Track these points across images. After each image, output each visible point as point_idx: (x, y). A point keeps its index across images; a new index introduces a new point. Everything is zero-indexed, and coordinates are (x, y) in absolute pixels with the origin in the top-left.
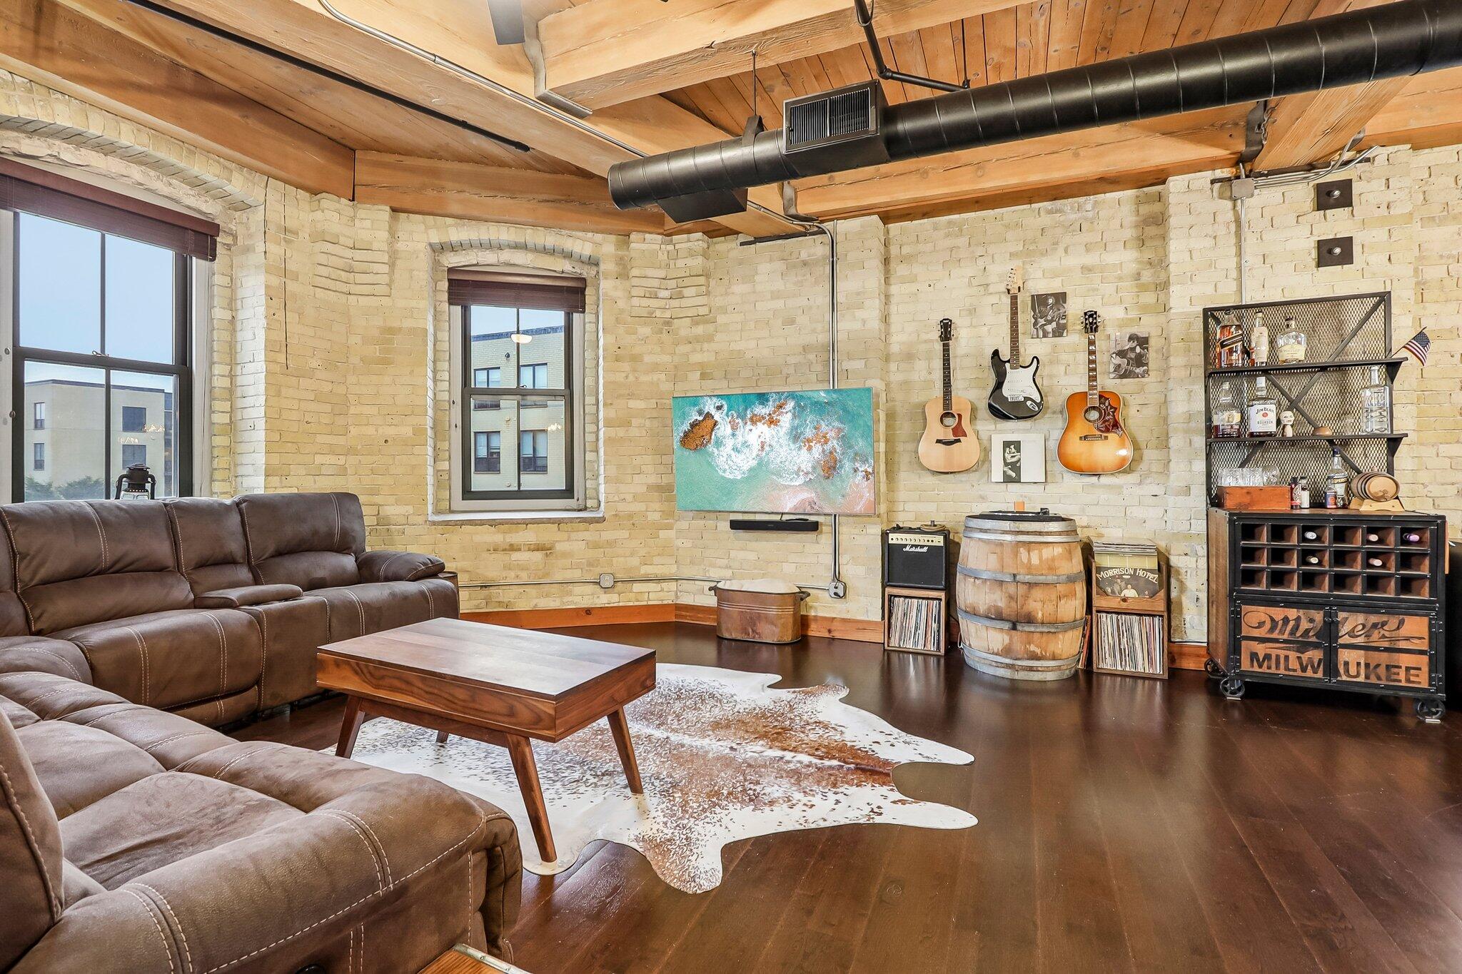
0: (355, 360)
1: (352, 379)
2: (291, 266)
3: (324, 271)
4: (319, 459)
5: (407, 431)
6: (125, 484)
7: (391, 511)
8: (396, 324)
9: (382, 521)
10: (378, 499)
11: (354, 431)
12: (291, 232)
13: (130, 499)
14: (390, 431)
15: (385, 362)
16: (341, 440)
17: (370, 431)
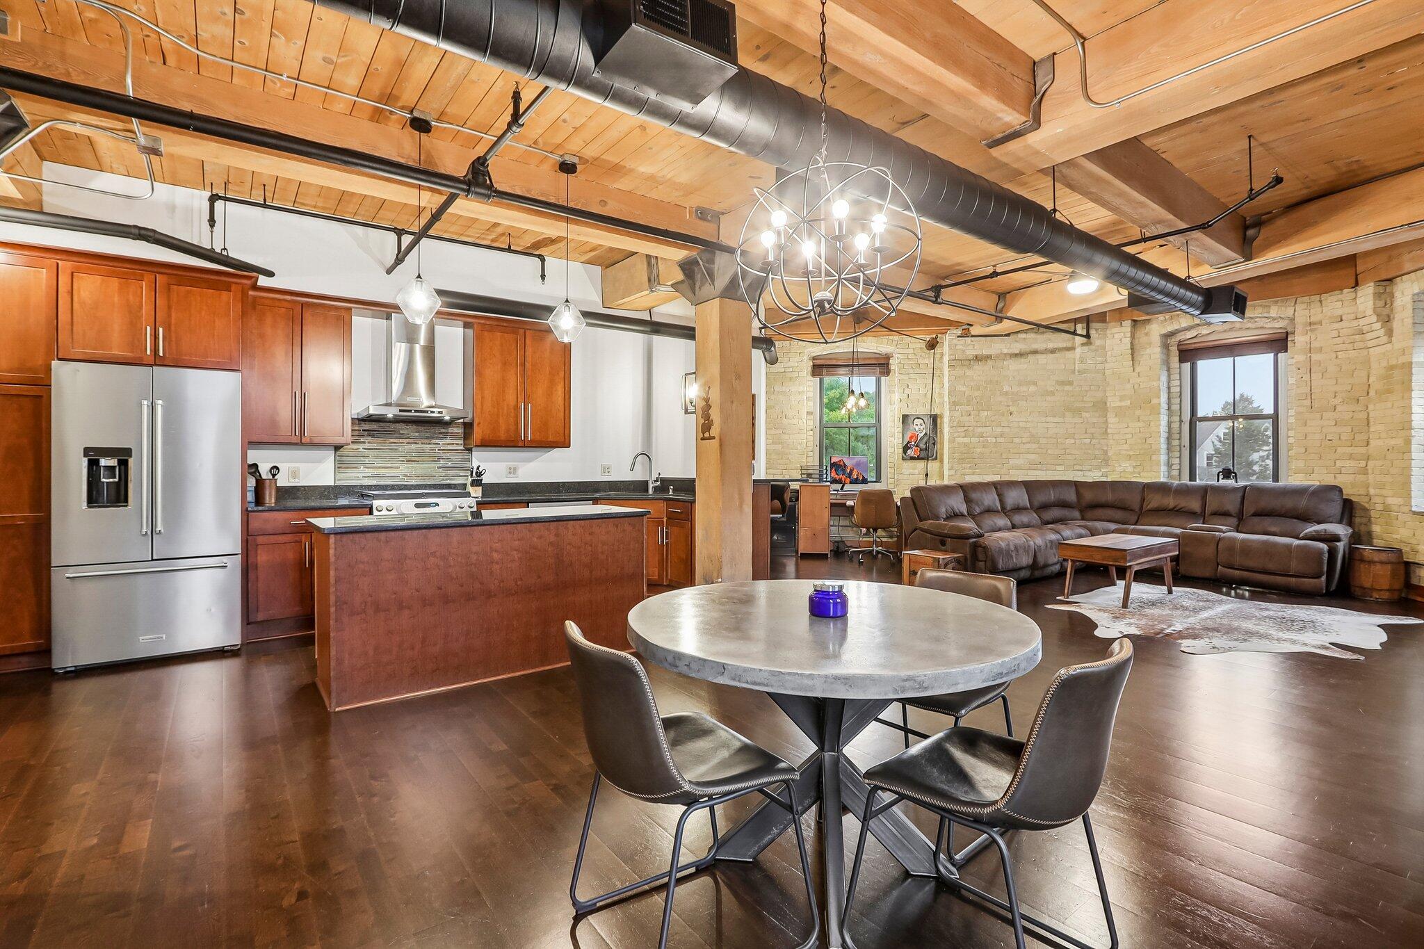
0: (1372, 393)
1: (1371, 407)
2: (1315, 345)
3: (1339, 340)
4: (1339, 464)
5: (1399, 442)
6: (1221, 477)
7: (1390, 501)
8: (1393, 362)
9: (1387, 509)
10: (1384, 492)
11: (1373, 443)
12: (1315, 324)
13: (1223, 482)
14: (1393, 442)
15: (1389, 392)
16: (1363, 450)
17: (1380, 443)
